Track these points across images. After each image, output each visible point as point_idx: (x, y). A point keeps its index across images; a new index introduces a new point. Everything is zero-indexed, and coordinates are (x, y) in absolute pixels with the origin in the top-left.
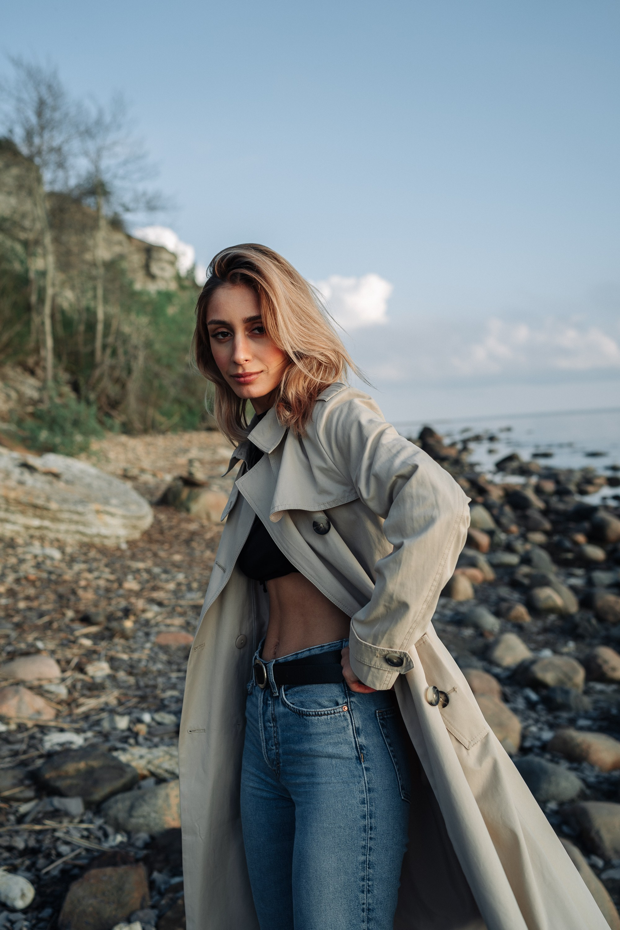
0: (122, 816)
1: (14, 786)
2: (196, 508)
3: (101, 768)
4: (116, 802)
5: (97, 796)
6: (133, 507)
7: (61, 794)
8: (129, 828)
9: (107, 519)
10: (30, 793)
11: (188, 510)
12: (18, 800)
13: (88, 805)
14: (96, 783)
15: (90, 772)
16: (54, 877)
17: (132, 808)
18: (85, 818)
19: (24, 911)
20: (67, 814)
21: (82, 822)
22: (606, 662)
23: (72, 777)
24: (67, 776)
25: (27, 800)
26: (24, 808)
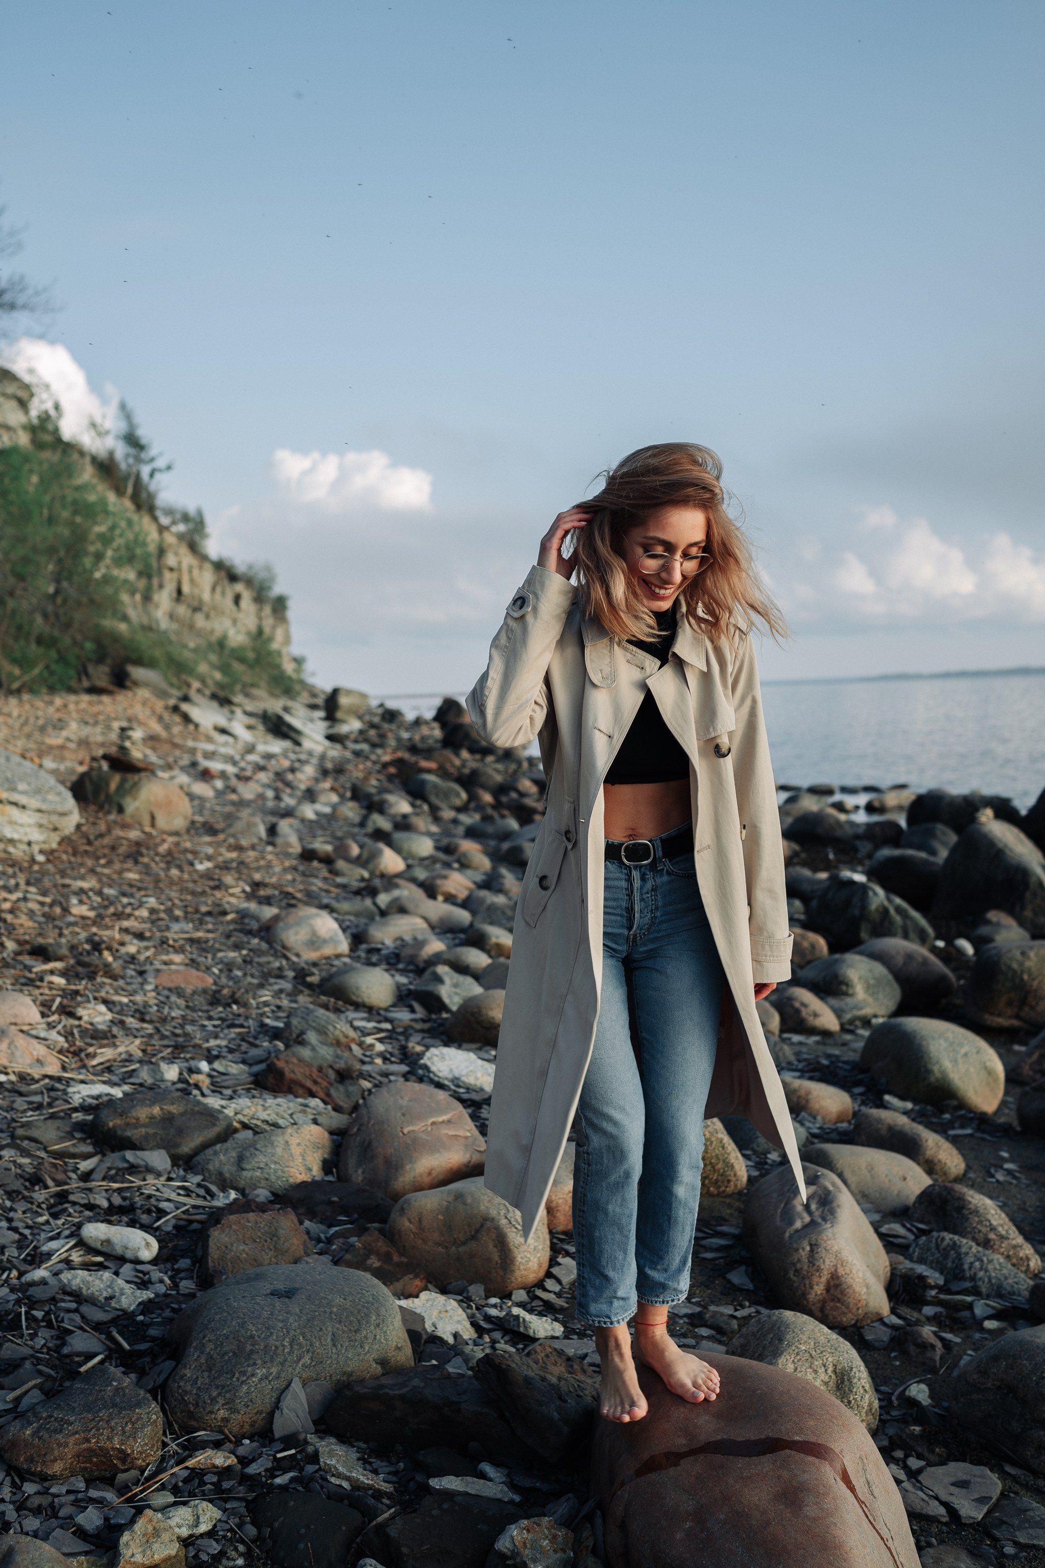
0: (228, 1170)
1: (62, 1139)
2: (132, 806)
3: (182, 1114)
4: (216, 1153)
5: (186, 1148)
6: (51, 797)
7: (133, 1146)
8: (242, 1183)
9: (14, 812)
10: (88, 1148)
11: (121, 810)
12: (73, 1156)
13: (176, 1160)
14: (180, 1132)
15: (168, 1119)
16: (168, 1233)
17: (240, 1159)
18: (173, 1175)
19: (154, 1262)
20: (149, 1170)
21: (170, 1179)
22: (804, 1005)
23: (144, 1126)
24: (137, 1124)
25: (86, 1157)
26: (85, 1165)
